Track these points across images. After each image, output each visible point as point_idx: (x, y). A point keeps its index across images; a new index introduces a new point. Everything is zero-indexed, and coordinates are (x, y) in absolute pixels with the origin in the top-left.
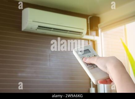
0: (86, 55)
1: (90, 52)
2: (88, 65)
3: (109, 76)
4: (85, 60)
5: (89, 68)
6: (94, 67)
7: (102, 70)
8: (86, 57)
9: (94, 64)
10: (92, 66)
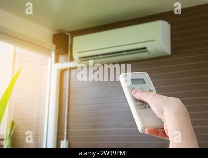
0: (137, 87)
1: (145, 84)
2: (136, 102)
3: (163, 126)
4: (134, 94)
5: (137, 106)
6: (145, 108)
7: (154, 114)
8: (138, 89)
9: (146, 103)
10: (142, 104)
